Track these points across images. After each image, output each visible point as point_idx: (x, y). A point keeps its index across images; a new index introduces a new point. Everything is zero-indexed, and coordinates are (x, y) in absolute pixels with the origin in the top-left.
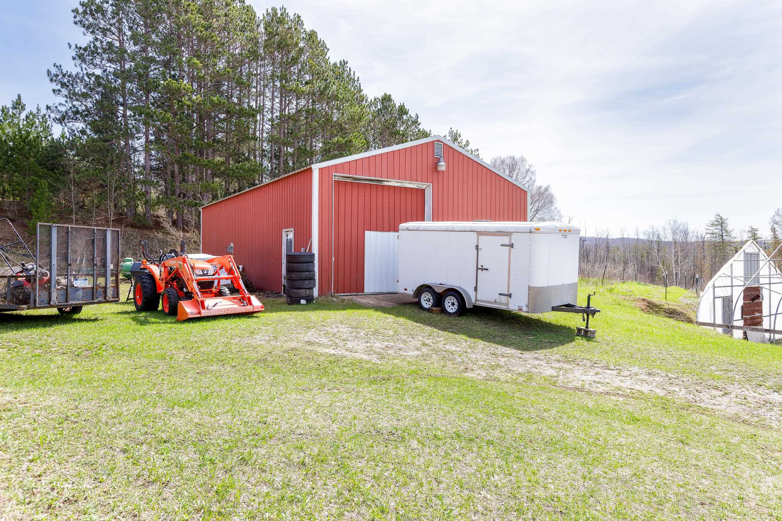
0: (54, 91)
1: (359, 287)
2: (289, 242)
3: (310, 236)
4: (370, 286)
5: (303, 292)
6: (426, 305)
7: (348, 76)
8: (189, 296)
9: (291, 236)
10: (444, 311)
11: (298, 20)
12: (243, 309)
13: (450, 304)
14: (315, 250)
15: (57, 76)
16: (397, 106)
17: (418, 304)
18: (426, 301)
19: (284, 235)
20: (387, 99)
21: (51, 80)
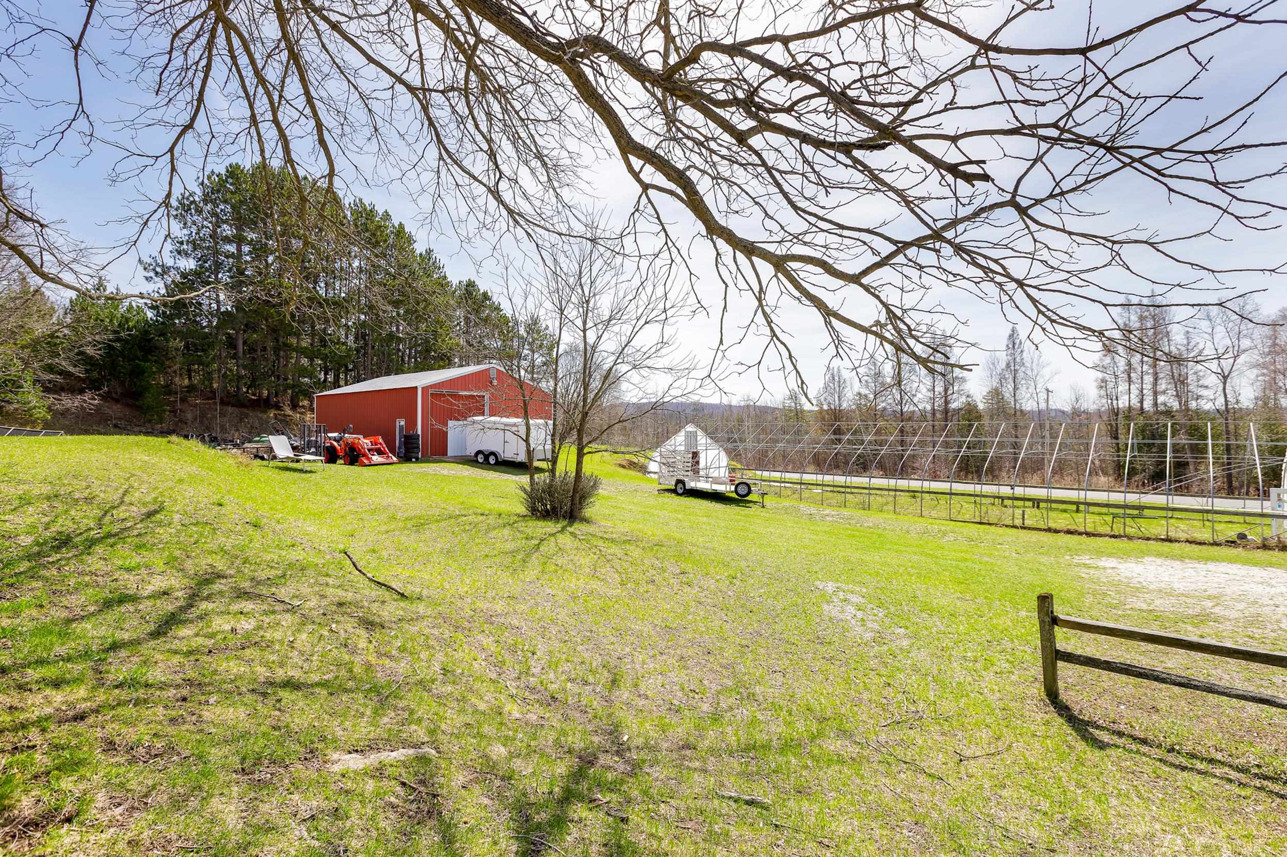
0: (147, 278)
1: (445, 453)
2: (401, 427)
3: (416, 424)
4: (450, 453)
5: (413, 455)
6: (480, 460)
7: (434, 264)
8: (364, 455)
9: (403, 423)
10: (489, 463)
11: (387, 216)
12: (388, 462)
13: (492, 460)
14: (419, 432)
15: (150, 265)
16: (482, 291)
17: (477, 461)
18: (480, 458)
19: (397, 424)
20: (471, 285)
21: (145, 269)
